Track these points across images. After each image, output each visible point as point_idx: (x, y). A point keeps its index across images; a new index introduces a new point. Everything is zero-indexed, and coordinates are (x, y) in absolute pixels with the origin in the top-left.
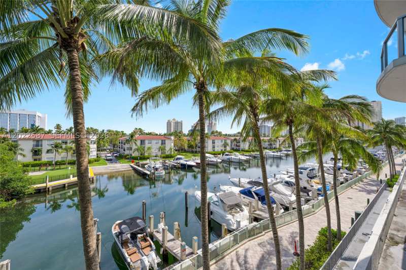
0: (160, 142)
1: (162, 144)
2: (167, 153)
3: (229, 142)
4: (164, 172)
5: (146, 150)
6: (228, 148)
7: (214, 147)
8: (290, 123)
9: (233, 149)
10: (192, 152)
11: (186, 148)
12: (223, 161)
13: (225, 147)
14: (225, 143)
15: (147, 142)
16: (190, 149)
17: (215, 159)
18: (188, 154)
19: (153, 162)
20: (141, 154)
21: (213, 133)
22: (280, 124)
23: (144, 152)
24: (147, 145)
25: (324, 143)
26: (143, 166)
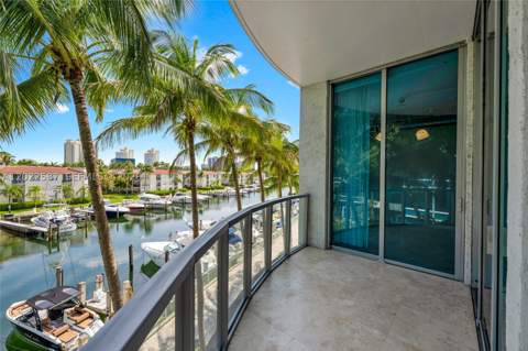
0: (60, 178)
1: (64, 181)
2: (76, 197)
3: (180, 177)
4: (74, 226)
5: (26, 192)
6: (180, 186)
7: (159, 185)
8: (258, 159)
9: (185, 186)
10: (123, 193)
11: (112, 186)
12: (174, 203)
13: (176, 184)
14: (176, 178)
15: (28, 177)
16: (119, 189)
17: (162, 201)
18: (116, 196)
19: (50, 212)
20: (14, 201)
21: (156, 164)
22: (250, 159)
23: (23, 197)
24: (29, 184)
25: (283, 179)
26: (26, 220)
